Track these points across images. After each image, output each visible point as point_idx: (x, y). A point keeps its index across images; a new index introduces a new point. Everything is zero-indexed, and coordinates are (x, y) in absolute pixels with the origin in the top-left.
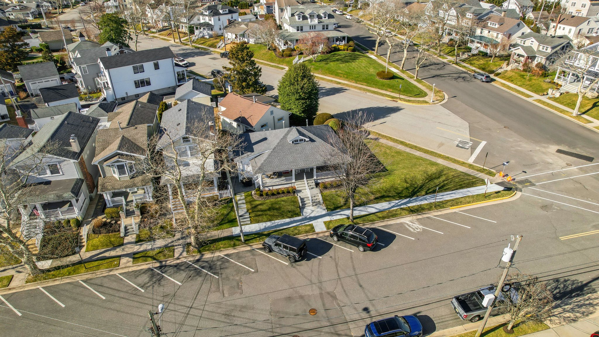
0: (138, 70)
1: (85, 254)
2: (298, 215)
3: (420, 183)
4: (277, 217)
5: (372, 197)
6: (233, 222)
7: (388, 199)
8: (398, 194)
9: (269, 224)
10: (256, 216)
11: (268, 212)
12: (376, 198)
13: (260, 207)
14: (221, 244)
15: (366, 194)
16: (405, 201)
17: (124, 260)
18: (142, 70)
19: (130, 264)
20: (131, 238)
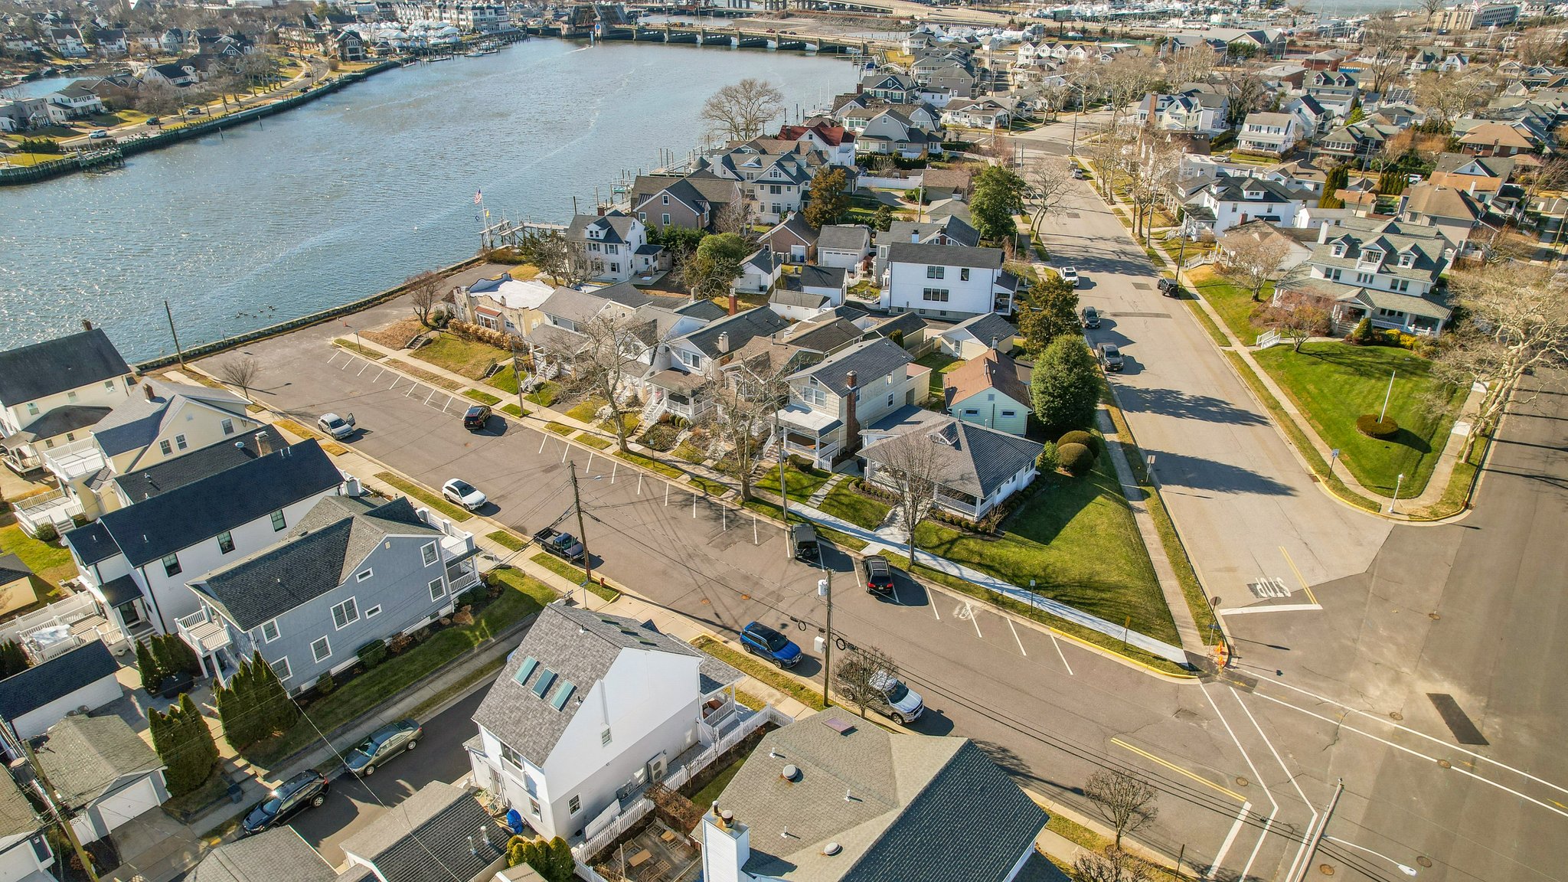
0: (936, 273)
1: (667, 456)
2: (870, 527)
3: (1061, 579)
4: (846, 517)
5: (976, 559)
6: (803, 497)
7: (992, 573)
8: (1015, 575)
9: (832, 519)
10: (830, 505)
11: (844, 508)
12: (979, 564)
13: (842, 497)
14: (765, 508)
15: (971, 552)
16: (1013, 588)
17: (687, 477)
18: (940, 275)
19: (685, 482)
20: (709, 463)
